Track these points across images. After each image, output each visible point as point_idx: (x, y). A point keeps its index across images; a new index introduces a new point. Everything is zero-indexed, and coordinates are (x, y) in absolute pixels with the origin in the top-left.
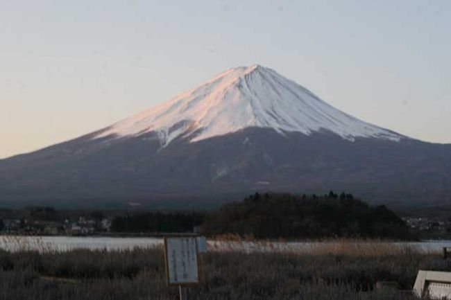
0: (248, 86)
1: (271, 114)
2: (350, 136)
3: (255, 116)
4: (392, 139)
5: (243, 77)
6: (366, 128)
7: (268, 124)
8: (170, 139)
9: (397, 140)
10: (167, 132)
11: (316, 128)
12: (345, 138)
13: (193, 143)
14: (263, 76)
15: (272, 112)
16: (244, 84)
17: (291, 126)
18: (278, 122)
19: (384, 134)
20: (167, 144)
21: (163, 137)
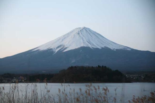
0: (81, 34)
1: (89, 43)
2: (114, 49)
3: (84, 43)
4: (128, 49)
5: (80, 31)
6: (119, 46)
7: (88, 46)
8: (57, 51)
9: (130, 50)
10: (56, 48)
11: (103, 46)
12: (112, 49)
13: (64, 52)
14: (86, 31)
15: (89, 42)
16: (80, 33)
17: (95, 46)
18: (91, 45)
19: (125, 48)
20: (56, 52)
21: (54, 50)
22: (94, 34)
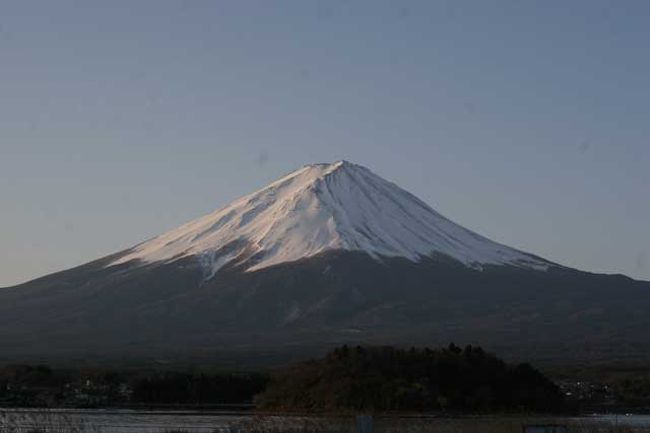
0: (330, 191)
1: (365, 234)
2: (475, 264)
3: (341, 234)
4: (536, 267)
5: (322, 178)
6: (499, 252)
7: (358, 246)
8: (217, 267)
9: (545, 268)
10: (213, 257)
11: (426, 251)
12: (469, 266)
13: (251, 273)
14: (352, 178)
15: (365, 230)
16: (324, 188)
17: (391, 249)
18: (373, 244)
19: (524, 261)
20: (213, 274)
21: (206, 264)
22: (387, 195)
